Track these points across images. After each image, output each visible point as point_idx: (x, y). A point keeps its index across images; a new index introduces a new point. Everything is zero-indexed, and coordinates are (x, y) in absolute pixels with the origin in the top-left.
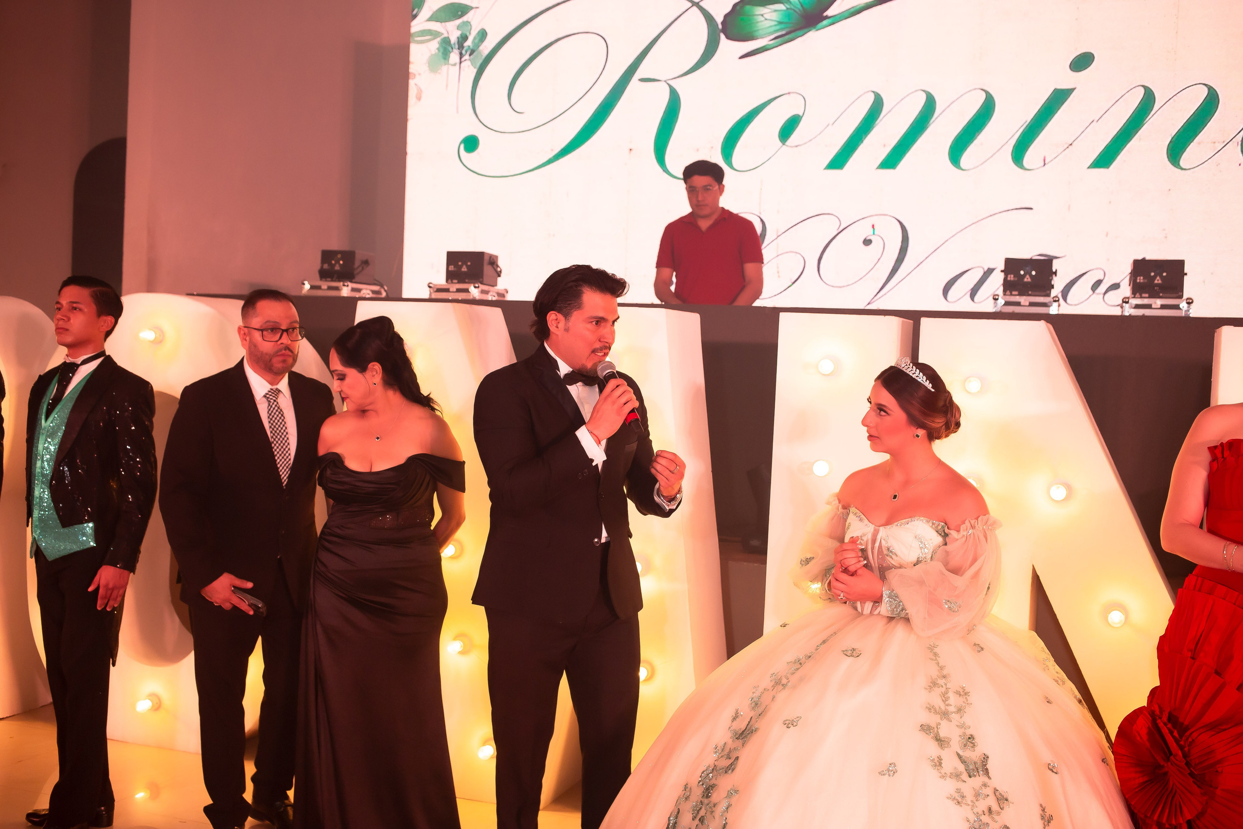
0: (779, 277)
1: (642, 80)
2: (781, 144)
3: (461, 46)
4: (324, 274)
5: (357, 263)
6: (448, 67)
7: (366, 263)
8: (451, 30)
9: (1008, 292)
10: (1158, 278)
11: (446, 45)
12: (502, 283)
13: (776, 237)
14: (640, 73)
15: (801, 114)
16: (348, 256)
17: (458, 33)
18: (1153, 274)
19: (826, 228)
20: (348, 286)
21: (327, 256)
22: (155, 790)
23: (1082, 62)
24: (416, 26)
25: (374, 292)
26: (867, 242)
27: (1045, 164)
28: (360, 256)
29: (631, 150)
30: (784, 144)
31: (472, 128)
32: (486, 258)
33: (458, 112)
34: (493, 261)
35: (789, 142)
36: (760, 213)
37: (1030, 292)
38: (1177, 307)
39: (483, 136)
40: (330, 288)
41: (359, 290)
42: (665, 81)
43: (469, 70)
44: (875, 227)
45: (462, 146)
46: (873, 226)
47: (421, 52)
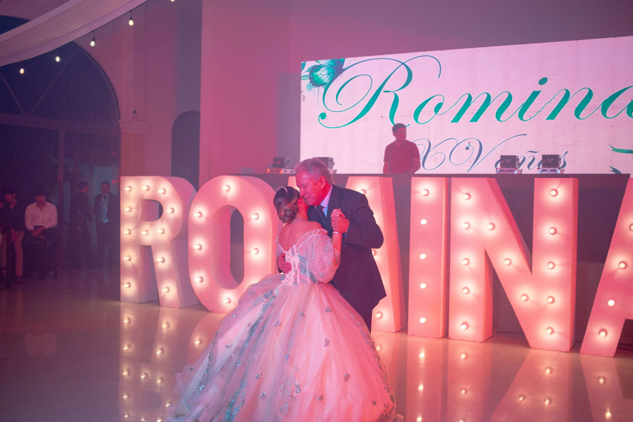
0: (436, 161)
1: (385, 92)
2: (435, 114)
4: (274, 166)
5: (285, 162)
6: (314, 89)
7: (288, 161)
9: (502, 167)
10: (550, 161)
12: (335, 168)
13: (434, 147)
14: (383, 89)
15: (442, 102)
16: (283, 159)
18: (548, 160)
19: (453, 143)
20: (282, 170)
21: (275, 160)
23: (543, 81)
24: (302, 74)
25: (292, 172)
26: (467, 148)
27: (530, 119)
28: (286, 159)
29: (382, 117)
30: (436, 114)
31: (324, 110)
32: (329, 159)
33: (318, 105)
34: (331, 160)
35: (438, 113)
36: (429, 139)
37: (509, 167)
38: (555, 170)
39: (328, 113)
40: (276, 171)
41: (286, 171)
42: (393, 92)
44: (470, 142)
45: (320, 117)
46: (469, 142)
47: (305, 83)
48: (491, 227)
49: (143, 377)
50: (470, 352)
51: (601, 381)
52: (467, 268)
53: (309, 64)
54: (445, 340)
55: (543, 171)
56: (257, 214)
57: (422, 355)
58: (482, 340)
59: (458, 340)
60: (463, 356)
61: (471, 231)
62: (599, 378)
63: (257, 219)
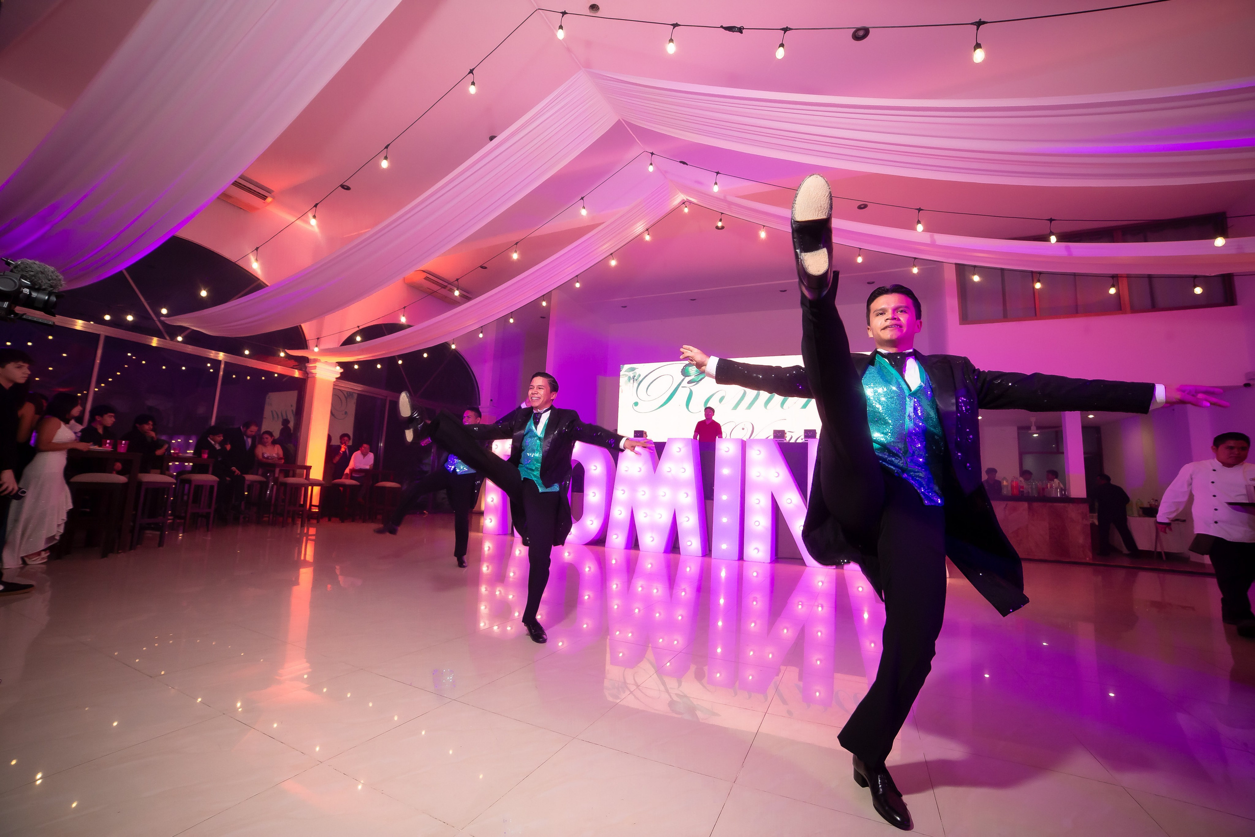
1: (683, 387)
3: (634, 378)
6: (630, 384)
8: (631, 374)
9: (774, 438)
10: (810, 434)
11: (629, 378)
14: (681, 386)
15: (724, 395)
17: (633, 375)
18: (808, 433)
19: (732, 425)
22: (569, 553)
24: (621, 373)
26: (743, 429)
27: (789, 408)
29: (679, 405)
30: (720, 403)
33: (632, 396)
34: (646, 433)
35: (722, 403)
37: (780, 438)
39: (638, 400)
42: (688, 387)
43: (636, 384)
45: (634, 405)
46: (744, 425)
47: (623, 380)
48: (777, 475)
49: (498, 593)
50: (760, 571)
51: (860, 589)
52: (758, 506)
53: (626, 367)
54: (741, 562)
55: (805, 441)
56: (596, 466)
57: (723, 574)
58: (769, 561)
59: (751, 561)
60: (755, 574)
61: (761, 479)
62: (858, 587)
63: (595, 470)
